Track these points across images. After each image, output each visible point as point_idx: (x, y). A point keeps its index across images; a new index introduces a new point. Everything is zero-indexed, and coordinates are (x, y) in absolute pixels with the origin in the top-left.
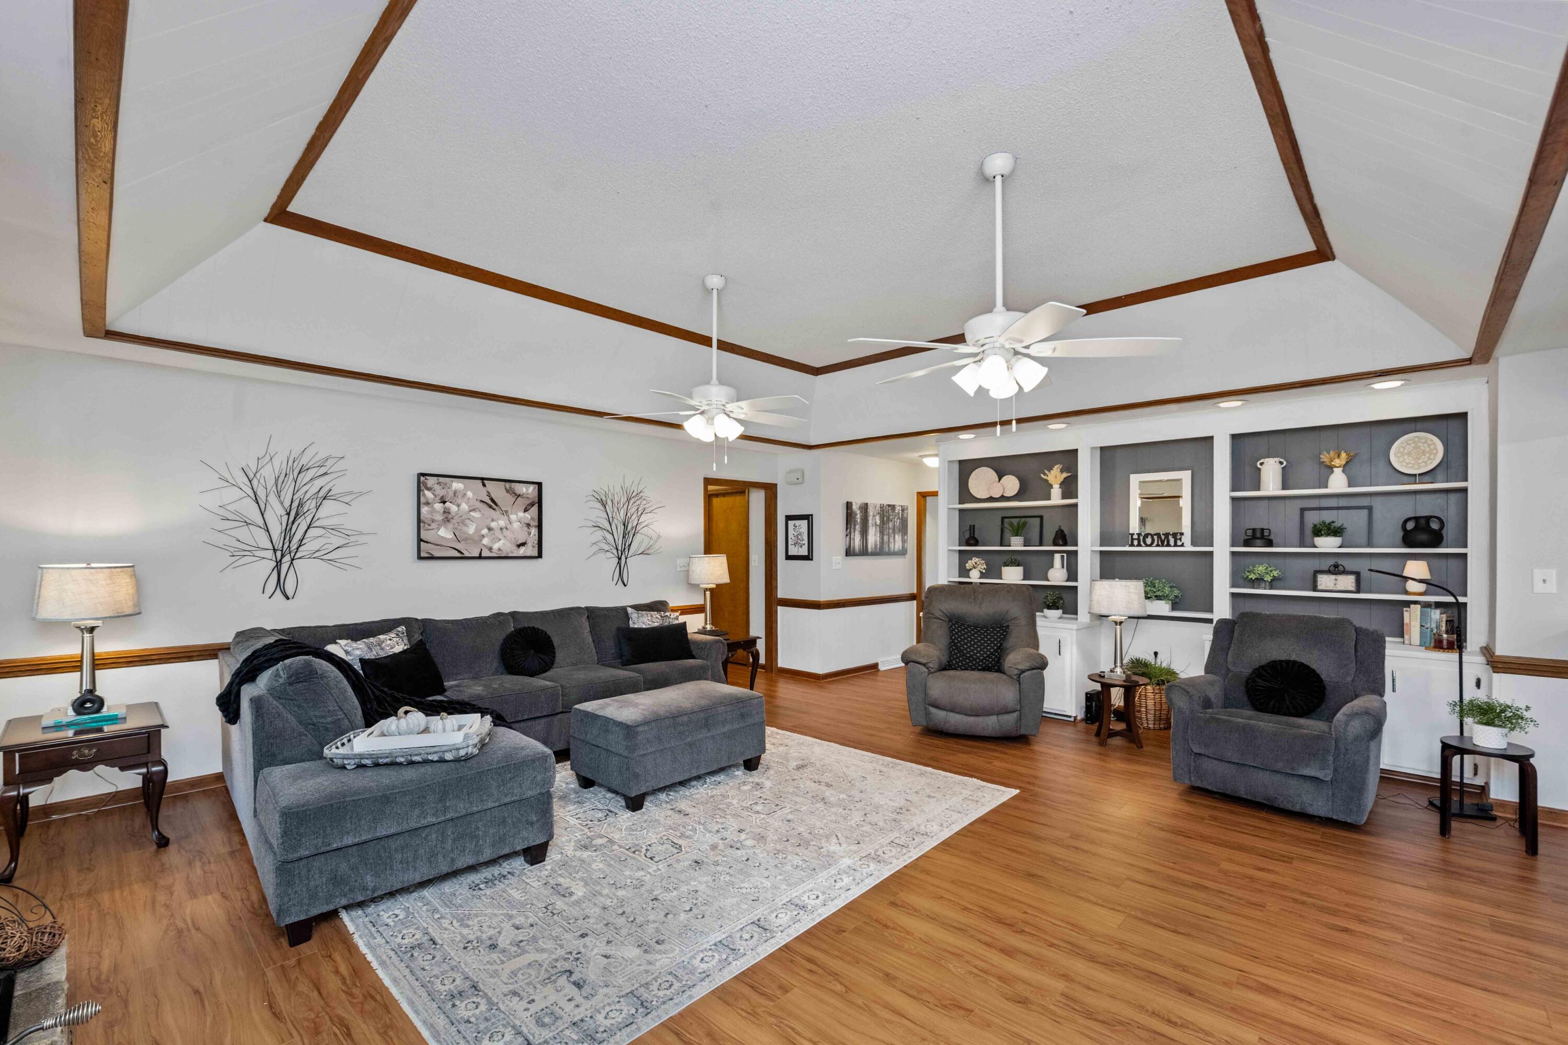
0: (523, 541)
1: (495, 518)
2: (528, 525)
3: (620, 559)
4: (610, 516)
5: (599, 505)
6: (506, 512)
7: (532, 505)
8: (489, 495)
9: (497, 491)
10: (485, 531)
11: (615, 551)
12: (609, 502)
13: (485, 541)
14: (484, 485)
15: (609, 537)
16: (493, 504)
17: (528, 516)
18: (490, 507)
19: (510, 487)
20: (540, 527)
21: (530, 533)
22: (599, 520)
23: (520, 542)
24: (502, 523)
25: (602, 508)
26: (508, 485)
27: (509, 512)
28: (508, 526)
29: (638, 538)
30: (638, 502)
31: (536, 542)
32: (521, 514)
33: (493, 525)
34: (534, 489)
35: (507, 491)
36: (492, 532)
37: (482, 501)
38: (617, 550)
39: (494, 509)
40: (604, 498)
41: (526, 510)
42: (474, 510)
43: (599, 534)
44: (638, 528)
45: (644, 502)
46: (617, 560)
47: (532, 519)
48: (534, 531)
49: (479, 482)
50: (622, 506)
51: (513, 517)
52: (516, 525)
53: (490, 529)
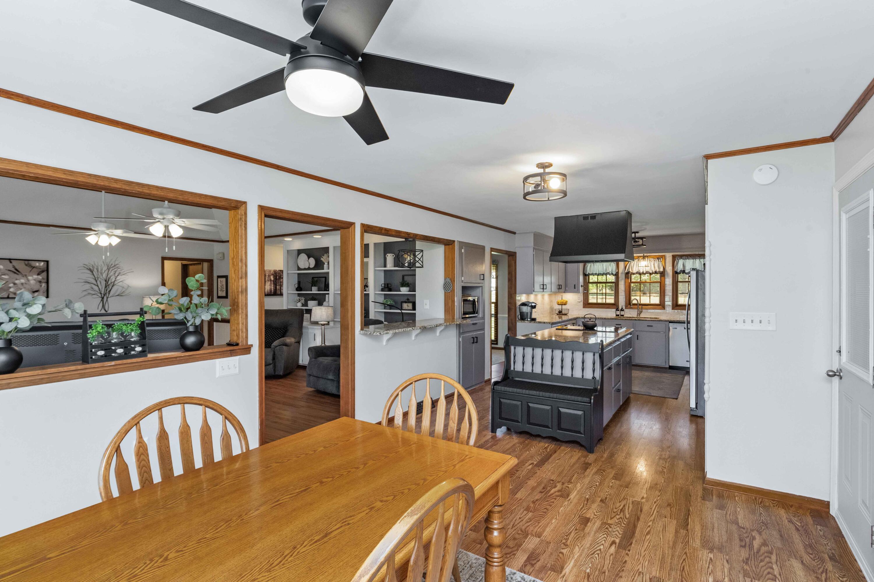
0: (37, 290)
1: (18, 278)
2: (40, 282)
3: (103, 298)
4: (96, 276)
5: (89, 272)
6: (26, 275)
7: (43, 271)
8: (14, 267)
9: (20, 266)
10: (11, 285)
11: (100, 295)
12: (95, 270)
13: (12, 290)
14: (11, 262)
15: (96, 288)
16: (17, 271)
17: (40, 277)
18: (15, 273)
19: (28, 263)
20: (47, 282)
21: (41, 286)
22: (88, 279)
23: (35, 290)
24: (23, 281)
25: (90, 273)
26: (26, 262)
27: (27, 275)
28: (27, 282)
29: (115, 288)
30: (115, 270)
31: (46, 290)
32: (35, 277)
33: (17, 282)
34: (44, 264)
35: (26, 265)
36: (16, 285)
37: (9, 270)
38: (101, 294)
39: (17, 274)
40: (91, 268)
41: (38, 274)
42: (4, 275)
43: (88, 286)
44: (116, 283)
45: (119, 270)
46: (101, 299)
47: (43, 279)
48: (44, 285)
49: (8, 262)
50: (103, 271)
51: (30, 278)
52: (32, 282)
53: (15, 284)
